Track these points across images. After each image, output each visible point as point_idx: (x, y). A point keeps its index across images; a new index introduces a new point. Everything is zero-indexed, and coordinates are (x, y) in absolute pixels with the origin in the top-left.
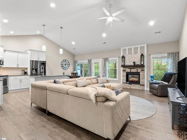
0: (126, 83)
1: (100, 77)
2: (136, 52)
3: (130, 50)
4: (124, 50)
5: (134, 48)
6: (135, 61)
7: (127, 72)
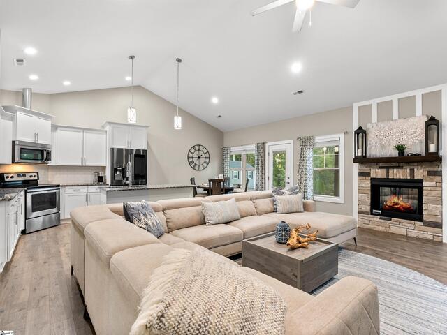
0: (372, 214)
1: (284, 193)
2: (407, 114)
3: (385, 108)
6: (401, 142)
7: (373, 180)
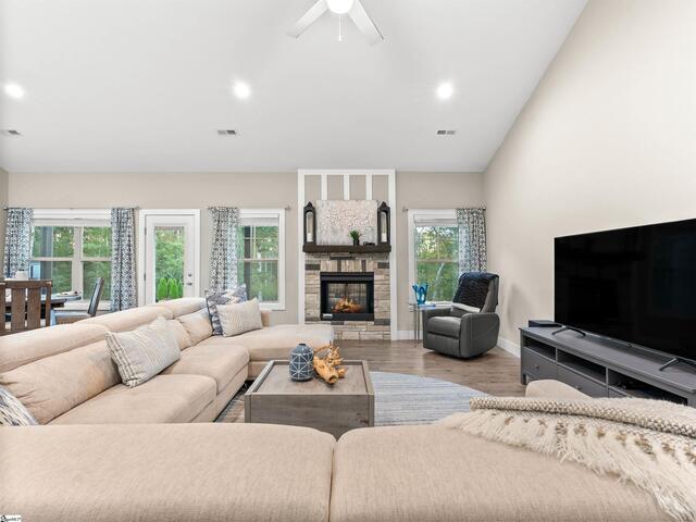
0: (322, 319)
2: (358, 196)
3: (335, 182)
5: (351, 177)
6: (357, 228)
7: (323, 275)
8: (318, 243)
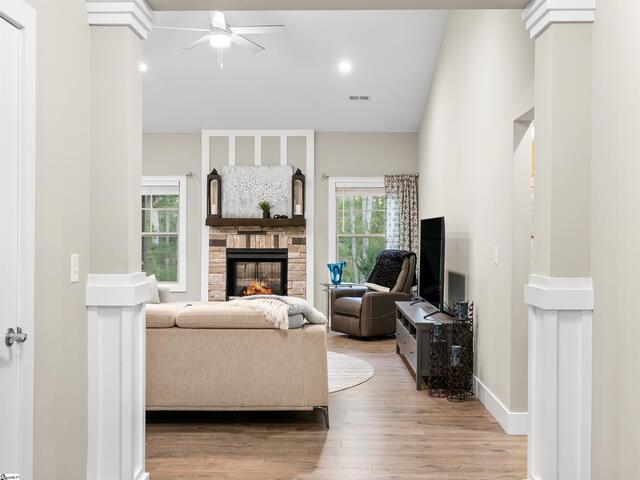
3: (245, 143)
4: (219, 143)
5: (263, 139)
8: (224, 215)
